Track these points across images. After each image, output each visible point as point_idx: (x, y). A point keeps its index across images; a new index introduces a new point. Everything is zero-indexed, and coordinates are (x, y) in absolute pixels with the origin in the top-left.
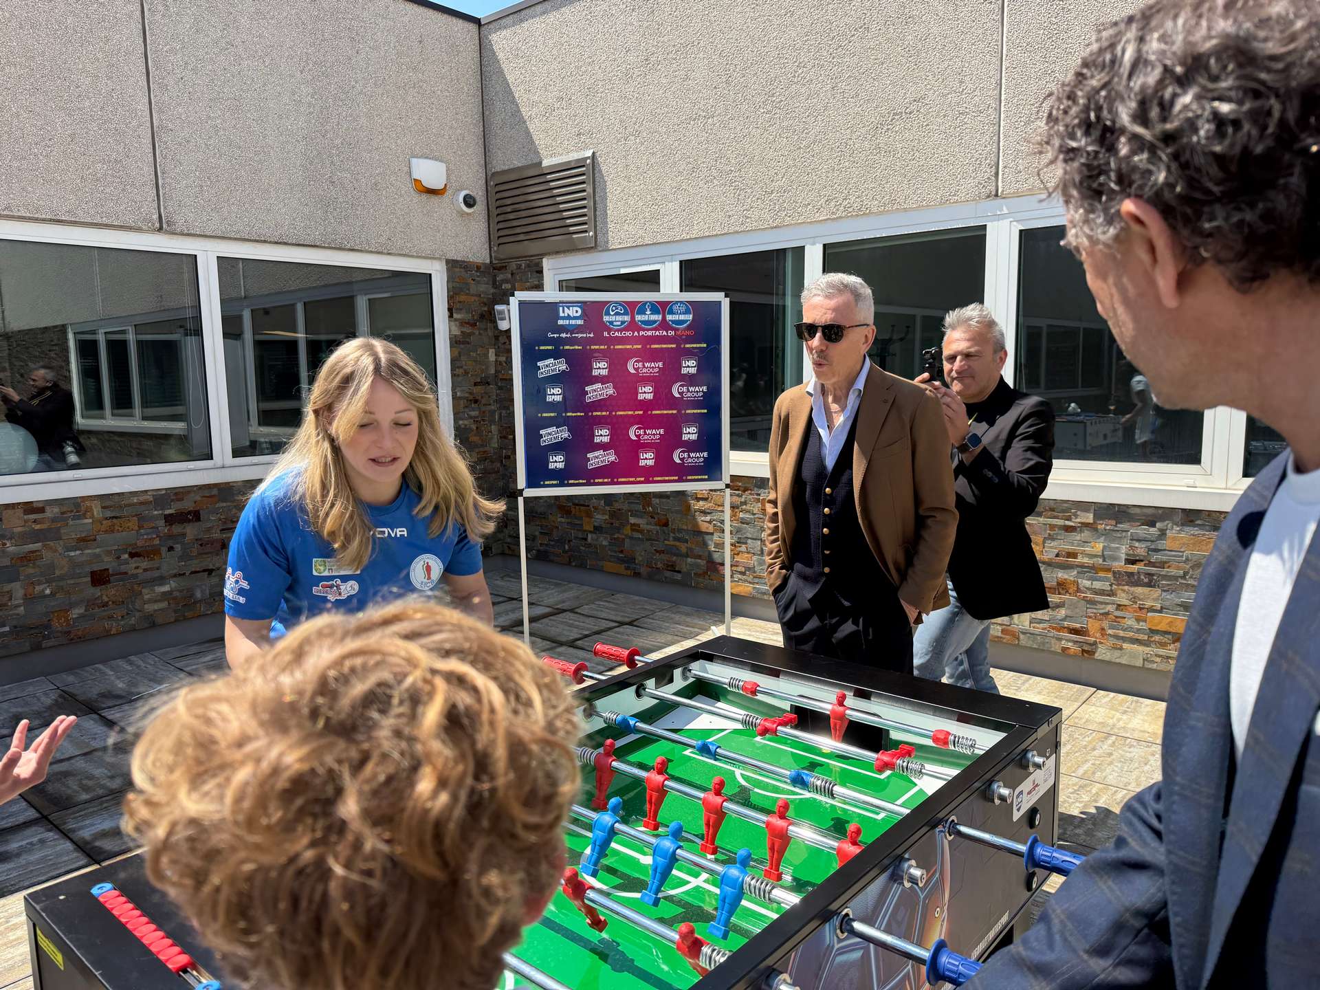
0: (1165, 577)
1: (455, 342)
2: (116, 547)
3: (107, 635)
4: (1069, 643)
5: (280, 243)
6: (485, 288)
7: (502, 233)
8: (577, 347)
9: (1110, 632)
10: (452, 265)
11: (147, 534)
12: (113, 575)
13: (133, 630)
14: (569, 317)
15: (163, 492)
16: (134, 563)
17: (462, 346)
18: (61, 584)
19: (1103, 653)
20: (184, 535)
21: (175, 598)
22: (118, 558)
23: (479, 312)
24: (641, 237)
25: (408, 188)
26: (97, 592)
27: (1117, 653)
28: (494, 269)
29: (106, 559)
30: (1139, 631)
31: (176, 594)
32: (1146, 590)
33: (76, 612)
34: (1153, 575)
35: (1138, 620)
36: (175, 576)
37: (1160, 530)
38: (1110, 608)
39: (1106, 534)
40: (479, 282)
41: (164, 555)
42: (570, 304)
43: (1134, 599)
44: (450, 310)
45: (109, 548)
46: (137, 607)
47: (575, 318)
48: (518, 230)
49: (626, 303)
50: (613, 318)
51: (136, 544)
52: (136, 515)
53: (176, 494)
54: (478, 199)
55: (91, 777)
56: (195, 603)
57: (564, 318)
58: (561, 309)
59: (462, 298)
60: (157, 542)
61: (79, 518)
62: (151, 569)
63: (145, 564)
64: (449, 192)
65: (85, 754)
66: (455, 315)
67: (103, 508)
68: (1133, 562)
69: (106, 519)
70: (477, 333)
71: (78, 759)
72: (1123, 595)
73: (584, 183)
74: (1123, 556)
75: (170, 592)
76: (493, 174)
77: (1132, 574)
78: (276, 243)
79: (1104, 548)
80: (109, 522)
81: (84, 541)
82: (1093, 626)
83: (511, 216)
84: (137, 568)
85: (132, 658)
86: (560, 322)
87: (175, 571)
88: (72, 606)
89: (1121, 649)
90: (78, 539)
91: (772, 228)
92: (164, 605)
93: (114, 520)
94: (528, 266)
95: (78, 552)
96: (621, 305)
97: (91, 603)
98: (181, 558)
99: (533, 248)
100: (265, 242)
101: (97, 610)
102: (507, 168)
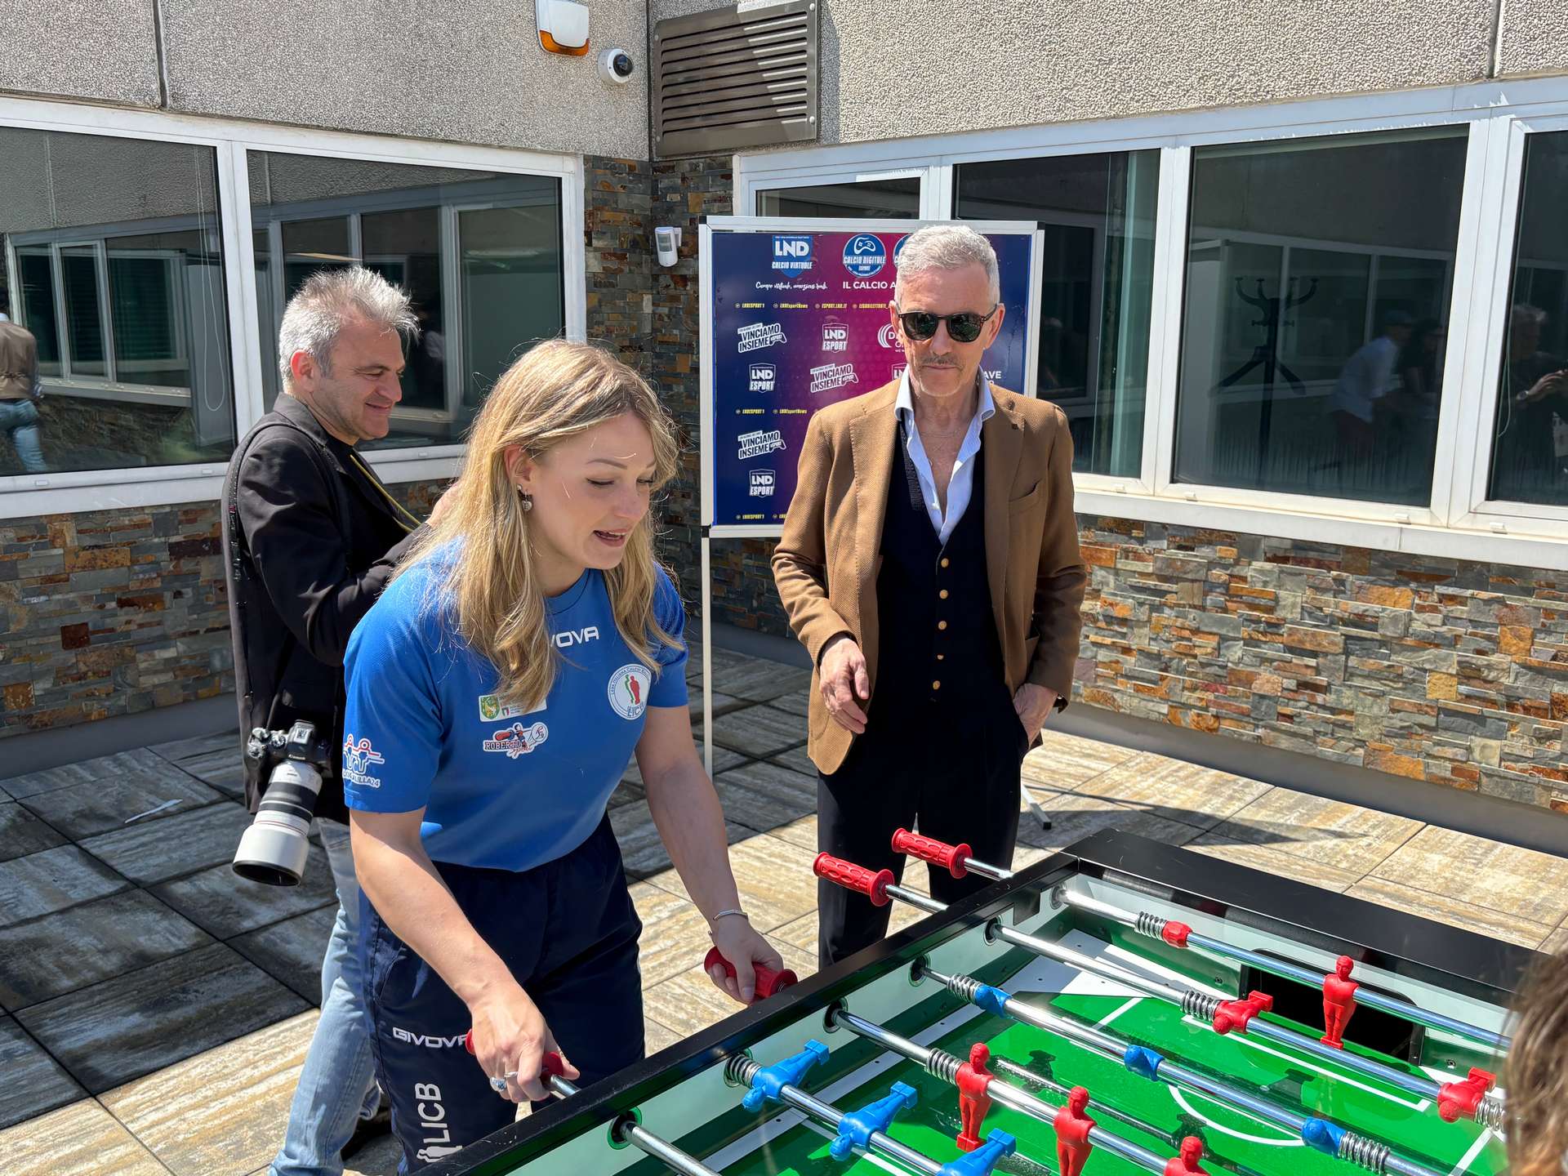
1: (594, 284)
2: (98, 591)
3: (85, 721)
5: (341, 130)
6: (640, 200)
7: (669, 115)
8: (799, 306)
10: (595, 165)
11: (143, 572)
12: (94, 633)
13: (123, 714)
14: (789, 258)
15: (168, 509)
16: (123, 615)
17: (604, 290)
18: (19, 644)
20: (197, 574)
21: (182, 669)
22: (102, 607)
23: (630, 237)
24: (892, 126)
25: (532, 46)
26: (70, 657)
28: (655, 170)
29: (84, 609)
31: (185, 661)
33: (39, 688)
36: (184, 635)
40: (631, 191)
41: (167, 606)
42: (790, 236)
44: (588, 234)
45: (90, 593)
46: (129, 681)
47: (800, 259)
48: (694, 111)
49: (879, 235)
50: (858, 260)
51: (127, 587)
52: (129, 544)
53: (186, 513)
54: (635, 61)
55: (73, 951)
56: (213, 675)
57: (781, 259)
58: (778, 244)
59: (607, 215)
60: (158, 584)
61: (44, 547)
62: (150, 624)
63: (140, 616)
64: (593, 51)
65: (61, 912)
66: (595, 243)
67: (79, 532)
69: (84, 549)
70: (627, 270)
71: (52, 918)
73: (804, 39)
75: (176, 660)
76: (659, 23)
78: (335, 130)
80: (86, 555)
81: (51, 582)
83: (684, 89)
84: (128, 622)
85: (122, 755)
86: (776, 265)
87: (183, 629)
88: (35, 677)
90: (43, 578)
91: (1107, 118)
92: (168, 677)
93: (96, 551)
94: (709, 167)
95: (43, 598)
96: (872, 238)
97: (62, 674)
98: (192, 609)
99: (714, 139)
100: (318, 127)
101: (70, 684)
102: (680, 14)
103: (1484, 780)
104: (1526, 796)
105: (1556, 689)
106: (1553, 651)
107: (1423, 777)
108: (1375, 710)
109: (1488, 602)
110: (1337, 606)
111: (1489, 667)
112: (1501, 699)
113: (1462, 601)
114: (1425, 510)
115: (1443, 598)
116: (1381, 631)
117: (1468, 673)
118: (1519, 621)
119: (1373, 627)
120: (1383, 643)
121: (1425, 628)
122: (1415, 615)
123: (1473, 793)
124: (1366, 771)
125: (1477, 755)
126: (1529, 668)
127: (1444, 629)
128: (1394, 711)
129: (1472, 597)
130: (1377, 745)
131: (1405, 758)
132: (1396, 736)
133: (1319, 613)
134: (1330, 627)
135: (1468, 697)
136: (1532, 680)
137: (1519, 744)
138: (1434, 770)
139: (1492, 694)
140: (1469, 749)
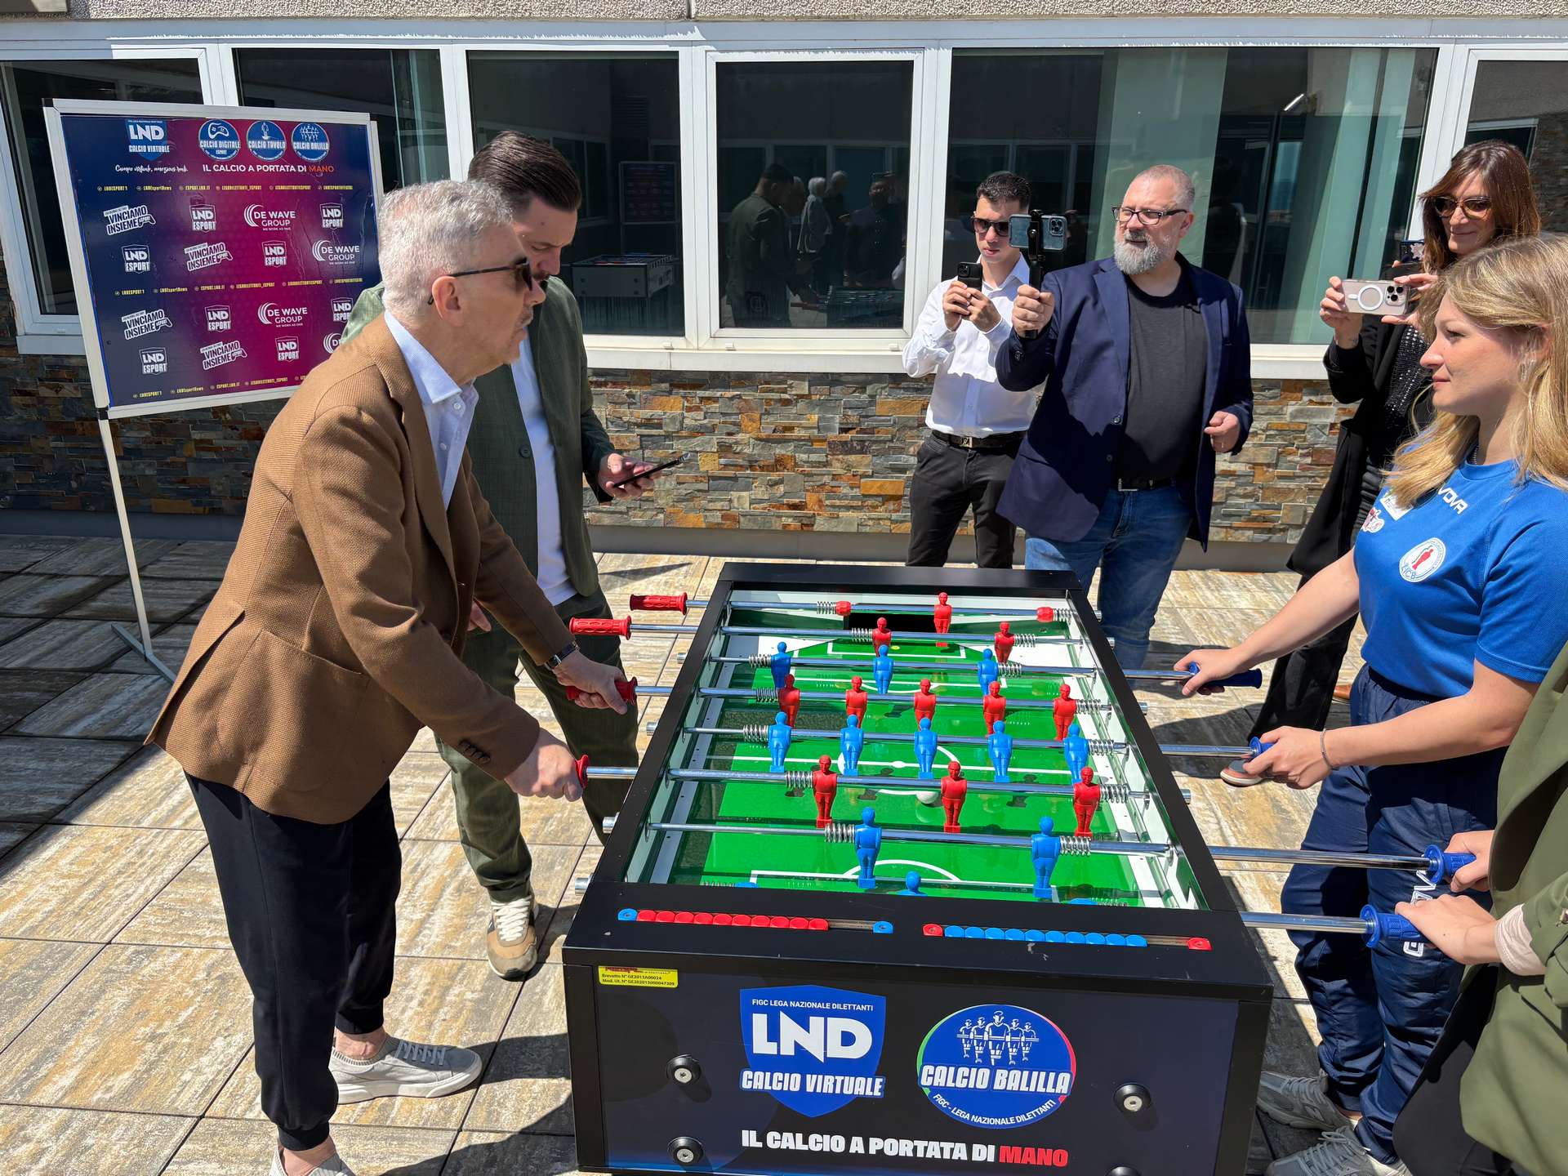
0: (875, 442)
4: (789, 520)
8: (163, 188)
9: (828, 502)
14: (145, 141)
19: (821, 525)
27: (834, 522)
30: (853, 498)
32: (858, 457)
34: (864, 441)
35: (852, 488)
37: (870, 396)
38: (826, 479)
39: (821, 404)
42: (143, 120)
43: (848, 467)
47: (156, 143)
50: (214, 144)
57: (137, 142)
58: (131, 128)
68: (846, 430)
72: (838, 465)
74: (837, 426)
77: (846, 442)
79: (819, 418)
82: (811, 499)
86: (133, 149)
89: (838, 517)
96: (225, 125)
103: (742, 519)
104: (768, 525)
105: (777, 451)
106: (773, 427)
107: (704, 526)
108: (667, 485)
109: (732, 398)
110: (631, 413)
111: (737, 443)
112: (746, 463)
113: (715, 400)
114: (682, 338)
115: (702, 399)
116: (665, 428)
117: (724, 449)
118: (751, 409)
119: (659, 426)
120: (668, 436)
121: (693, 422)
122: (686, 414)
123: (735, 530)
124: (665, 529)
125: (735, 504)
126: (761, 440)
127: (705, 421)
128: (679, 483)
129: (721, 397)
130: (672, 510)
131: (692, 515)
132: (684, 500)
133: (619, 421)
134: (628, 430)
135: (726, 466)
136: (763, 448)
137: (760, 492)
138: (711, 519)
139: (740, 461)
140: (730, 501)
